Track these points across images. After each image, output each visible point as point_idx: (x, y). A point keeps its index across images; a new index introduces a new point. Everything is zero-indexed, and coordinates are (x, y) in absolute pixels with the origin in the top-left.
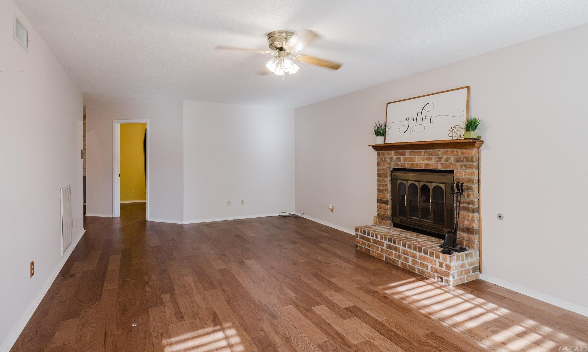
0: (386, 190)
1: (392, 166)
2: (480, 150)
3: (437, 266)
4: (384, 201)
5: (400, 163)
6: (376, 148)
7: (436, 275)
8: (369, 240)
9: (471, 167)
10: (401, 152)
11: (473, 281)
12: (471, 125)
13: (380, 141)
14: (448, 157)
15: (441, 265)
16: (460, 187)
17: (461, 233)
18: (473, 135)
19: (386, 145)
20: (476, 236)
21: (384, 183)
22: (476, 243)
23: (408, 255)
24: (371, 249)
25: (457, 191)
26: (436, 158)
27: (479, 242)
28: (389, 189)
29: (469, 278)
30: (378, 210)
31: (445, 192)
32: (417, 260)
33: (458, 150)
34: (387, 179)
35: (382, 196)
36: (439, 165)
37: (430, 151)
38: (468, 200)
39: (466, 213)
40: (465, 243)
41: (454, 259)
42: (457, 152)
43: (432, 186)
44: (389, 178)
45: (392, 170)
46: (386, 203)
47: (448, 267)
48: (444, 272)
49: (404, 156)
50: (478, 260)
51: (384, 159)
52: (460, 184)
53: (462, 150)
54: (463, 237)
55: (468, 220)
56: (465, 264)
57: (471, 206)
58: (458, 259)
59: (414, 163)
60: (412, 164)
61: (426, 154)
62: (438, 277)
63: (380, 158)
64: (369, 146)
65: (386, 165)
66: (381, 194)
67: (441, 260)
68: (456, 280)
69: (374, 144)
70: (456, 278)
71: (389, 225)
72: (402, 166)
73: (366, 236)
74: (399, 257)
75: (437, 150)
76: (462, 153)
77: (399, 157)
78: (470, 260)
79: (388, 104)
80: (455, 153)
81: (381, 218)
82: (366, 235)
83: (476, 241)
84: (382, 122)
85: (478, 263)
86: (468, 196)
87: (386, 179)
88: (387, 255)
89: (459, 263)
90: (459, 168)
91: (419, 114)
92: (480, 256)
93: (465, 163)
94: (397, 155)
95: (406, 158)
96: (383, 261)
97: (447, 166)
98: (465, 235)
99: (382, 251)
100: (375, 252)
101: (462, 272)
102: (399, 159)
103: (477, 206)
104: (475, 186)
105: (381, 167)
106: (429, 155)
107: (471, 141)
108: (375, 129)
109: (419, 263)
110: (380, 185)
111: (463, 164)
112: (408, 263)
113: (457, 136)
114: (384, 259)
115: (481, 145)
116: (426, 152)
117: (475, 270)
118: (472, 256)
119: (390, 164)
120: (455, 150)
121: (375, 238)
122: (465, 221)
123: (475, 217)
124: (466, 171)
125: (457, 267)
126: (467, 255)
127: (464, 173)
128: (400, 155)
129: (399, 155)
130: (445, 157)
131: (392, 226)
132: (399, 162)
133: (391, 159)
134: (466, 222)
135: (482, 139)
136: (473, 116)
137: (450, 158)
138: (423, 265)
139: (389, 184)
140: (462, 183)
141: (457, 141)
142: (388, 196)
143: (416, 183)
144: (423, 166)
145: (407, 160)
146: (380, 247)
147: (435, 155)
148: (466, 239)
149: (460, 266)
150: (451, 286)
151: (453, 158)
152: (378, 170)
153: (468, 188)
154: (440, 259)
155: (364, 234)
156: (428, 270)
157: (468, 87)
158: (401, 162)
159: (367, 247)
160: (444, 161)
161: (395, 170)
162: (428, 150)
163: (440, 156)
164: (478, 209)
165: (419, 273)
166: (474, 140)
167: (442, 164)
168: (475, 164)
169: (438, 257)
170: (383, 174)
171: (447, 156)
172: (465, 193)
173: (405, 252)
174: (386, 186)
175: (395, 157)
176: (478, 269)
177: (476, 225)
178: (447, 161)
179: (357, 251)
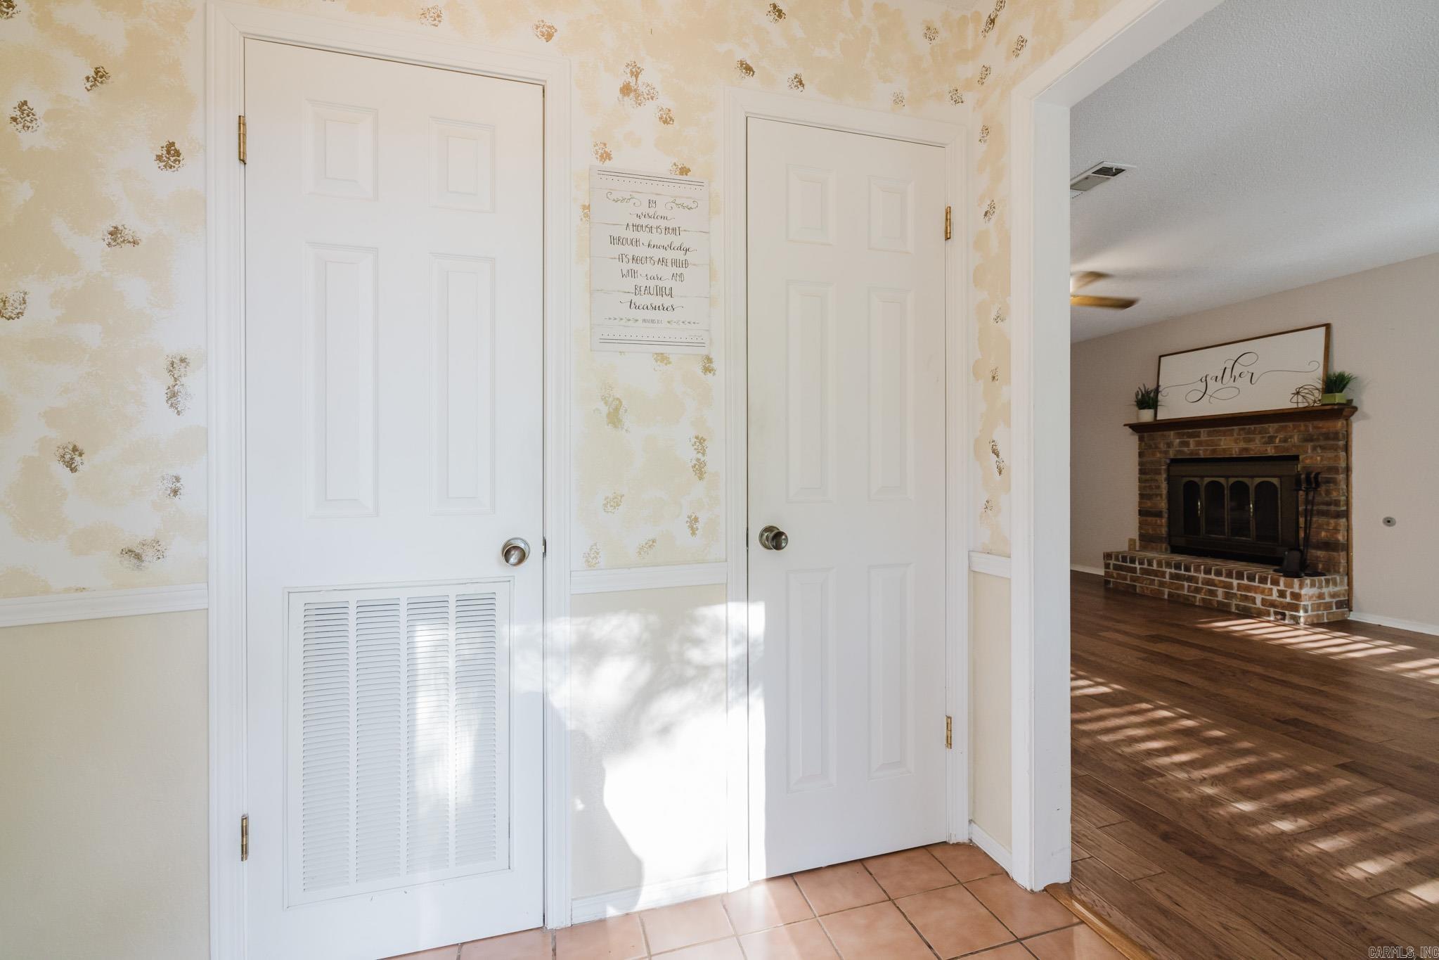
0: (1157, 495)
1: (1172, 454)
2: (1349, 422)
3: (1275, 596)
4: (1153, 512)
6: (1138, 428)
7: (1272, 610)
8: (1134, 570)
9: (1335, 449)
10: (1189, 433)
11: (1338, 621)
12: (1335, 383)
13: (1146, 416)
14: (1287, 435)
15: (1282, 594)
16: (1313, 480)
17: (1313, 551)
18: (1339, 398)
19: (1158, 422)
20: (1343, 554)
21: (1153, 484)
22: (1342, 564)
23: (1215, 586)
24: (1138, 584)
25: (1307, 485)
26: (1263, 437)
27: (1347, 563)
28: (1164, 492)
29: (1330, 616)
30: (1140, 528)
31: (1279, 490)
32: (1235, 591)
33: (1307, 423)
34: (1160, 476)
35: (1149, 505)
36: (1269, 449)
37: (1250, 428)
38: (1327, 499)
39: (1322, 520)
40: (1320, 566)
41: (1307, 584)
42: (1306, 426)
43: (1253, 483)
44: (1164, 476)
45: (1168, 461)
46: (1159, 514)
47: (1296, 596)
48: (1289, 603)
49: (1197, 439)
50: (1345, 590)
51: (1155, 444)
52: (1312, 476)
53: (1316, 423)
54: (1317, 557)
55: (1327, 531)
56: (1324, 594)
57: (1333, 508)
58: (1313, 585)
59: (1217, 449)
60: (1214, 451)
61: (1242, 432)
62: (1276, 613)
63: (1146, 444)
64: (1125, 425)
65: (1158, 455)
66: (1148, 501)
67: (1282, 587)
68: (1309, 616)
69: (1133, 421)
70: (1310, 613)
71: (1164, 550)
72: (1192, 453)
73: (1128, 564)
74: (1198, 590)
75: (1266, 426)
76: (1315, 427)
77: (1185, 440)
78: (1332, 589)
79: (1160, 357)
80: (1302, 428)
81: (1147, 539)
82: (1126, 563)
83: (1342, 561)
84: (1151, 386)
85: (1346, 596)
86: (1328, 493)
87: (1157, 477)
88: (1172, 591)
89: (1315, 591)
90: (1309, 451)
91: (1228, 372)
92: (1350, 584)
93: (1322, 443)
94: (1180, 438)
95: (1201, 440)
96: (1165, 599)
97: (1286, 450)
98: (1320, 553)
99: (1162, 584)
100: (1147, 587)
101: (1319, 605)
102: (1185, 444)
103: (1344, 508)
104: (1342, 477)
105: (1145, 459)
106: (1249, 433)
107: (1336, 407)
108: (1137, 398)
109: (1239, 596)
110: (1145, 487)
111: (1317, 444)
112: (1216, 599)
113: (1305, 401)
114: (1166, 597)
115: (1353, 413)
116: (1244, 429)
117: (1340, 605)
118: (1335, 584)
119: (1166, 452)
120: (1302, 424)
121: (1145, 566)
122: (1321, 532)
123: (1342, 524)
124: (1325, 454)
125: (1311, 598)
126: (1327, 581)
127: (1319, 458)
128: (1187, 437)
129: (1185, 437)
130: (1281, 436)
131: (1169, 552)
132: (1186, 449)
133: (1169, 445)
134: (1323, 534)
135: (1354, 404)
136: (1338, 367)
137: (1291, 437)
138: (1246, 598)
139: (1164, 485)
140: (1318, 474)
141: (1305, 410)
142: (1163, 504)
143: (1222, 480)
144: (1236, 452)
145: (1204, 445)
146: (1156, 578)
147: (1260, 433)
148: (1322, 559)
149: (1317, 595)
150: (1302, 624)
151: (1299, 435)
152: (1141, 464)
153: (1328, 481)
154: (1279, 585)
155: (1123, 562)
156: (1256, 604)
157: (1328, 327)
158: (1189, 449)
159: (1128, 582)
160: (1280, 441)
161: (1174, 461)
162: (1247, 427)
163: (1272, 434)
164: (1346, 513)
165: (1239, 611)
166: (1340, 407)
167: (1276, 447)
168: (1341, 443)
169: (1275, 583)
170: (1151, 469)
171: (1285, 434)
172: (1323, 489)
173: (1208, 582)
174: (1158, 487)
175: (1178, 440)
176: (1347, 604)
177: (1343, 536)
178: (1285, 441)
179: (1107, 590)
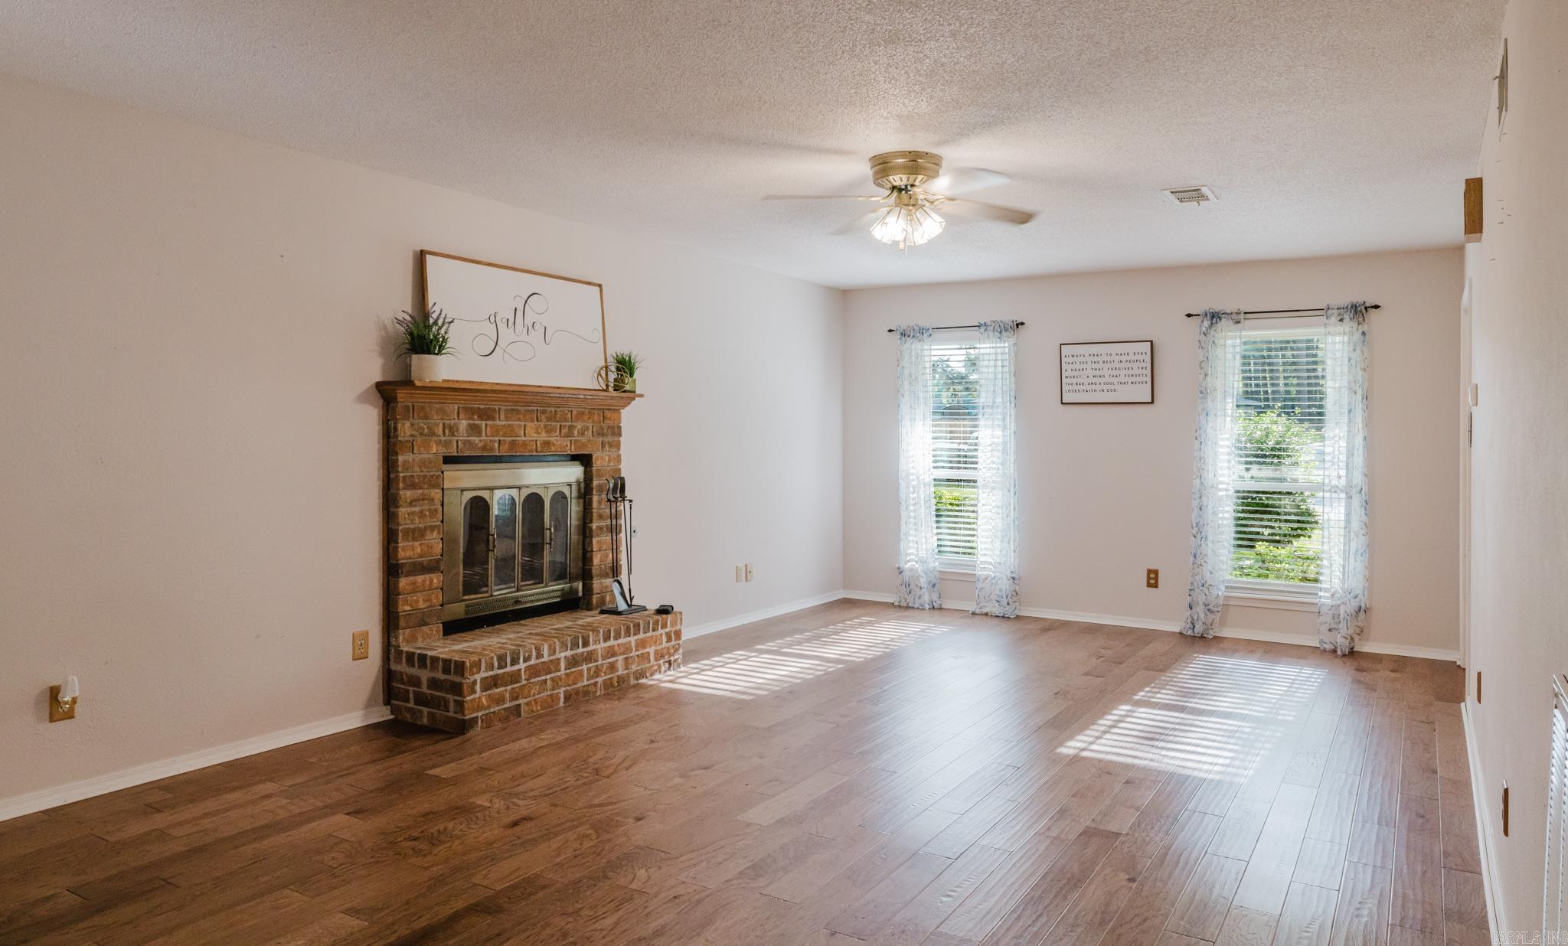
0: (435, 526)
4: (425, 564)
5: (481, 441)
7: (661, 662)
10: (481, 410)
14: (584, 426)
15: (669, 637)
17: (604, 581)
21: (427, 508)
23: (615, 654)
32: (633, 653)
33: (599, 411)
35: (419, 550)
36: (569, 444)
37: (551, 411)
43: (547, 495)
48: (673, 647)
49: (491, 422)
51: (426, 430)
53: (606, 412)
55: (614, 550)
59: (515, 441)
60: (511, 443)
62: (665, 663)
72: (484, 448)
75: (566, 410)
76: (605, 417)
77: (477, 422)
79: (424, 253)
80: (596, 418)
81: (414, 623)
87: (433, 492)
90: (600, 449)
91: (519, 314)
93: (610, 439)
94: (469, 419)
95: (498, 426)
97: (584, 446)
102: (474, 429)
105: (416, 456)
106: (549, 420)
109: (636, 658)
111: (605, 440)
112: (617, 673)
116: (544, 412)
119: (447, 444)
120: (595, 412)
123: (621, 540)
127: (606, 459)
128: (481, 418)
129: (476, 417)
130: (579, 426)
134: (611, 556)
142: (440, 545)
143: (514, 494)
145: (501, 433)
151: (593, 427)
154: (667, 627)
156: (650, 662)
157: (599, 285)
158: (482, 438)
160: (578, 433)
163: (571, 423)
167: (575, 441)
170: (425, 476)
171: (583, 424)
174: (434, 513)
175: (465, 422)
178: (583, 434)
